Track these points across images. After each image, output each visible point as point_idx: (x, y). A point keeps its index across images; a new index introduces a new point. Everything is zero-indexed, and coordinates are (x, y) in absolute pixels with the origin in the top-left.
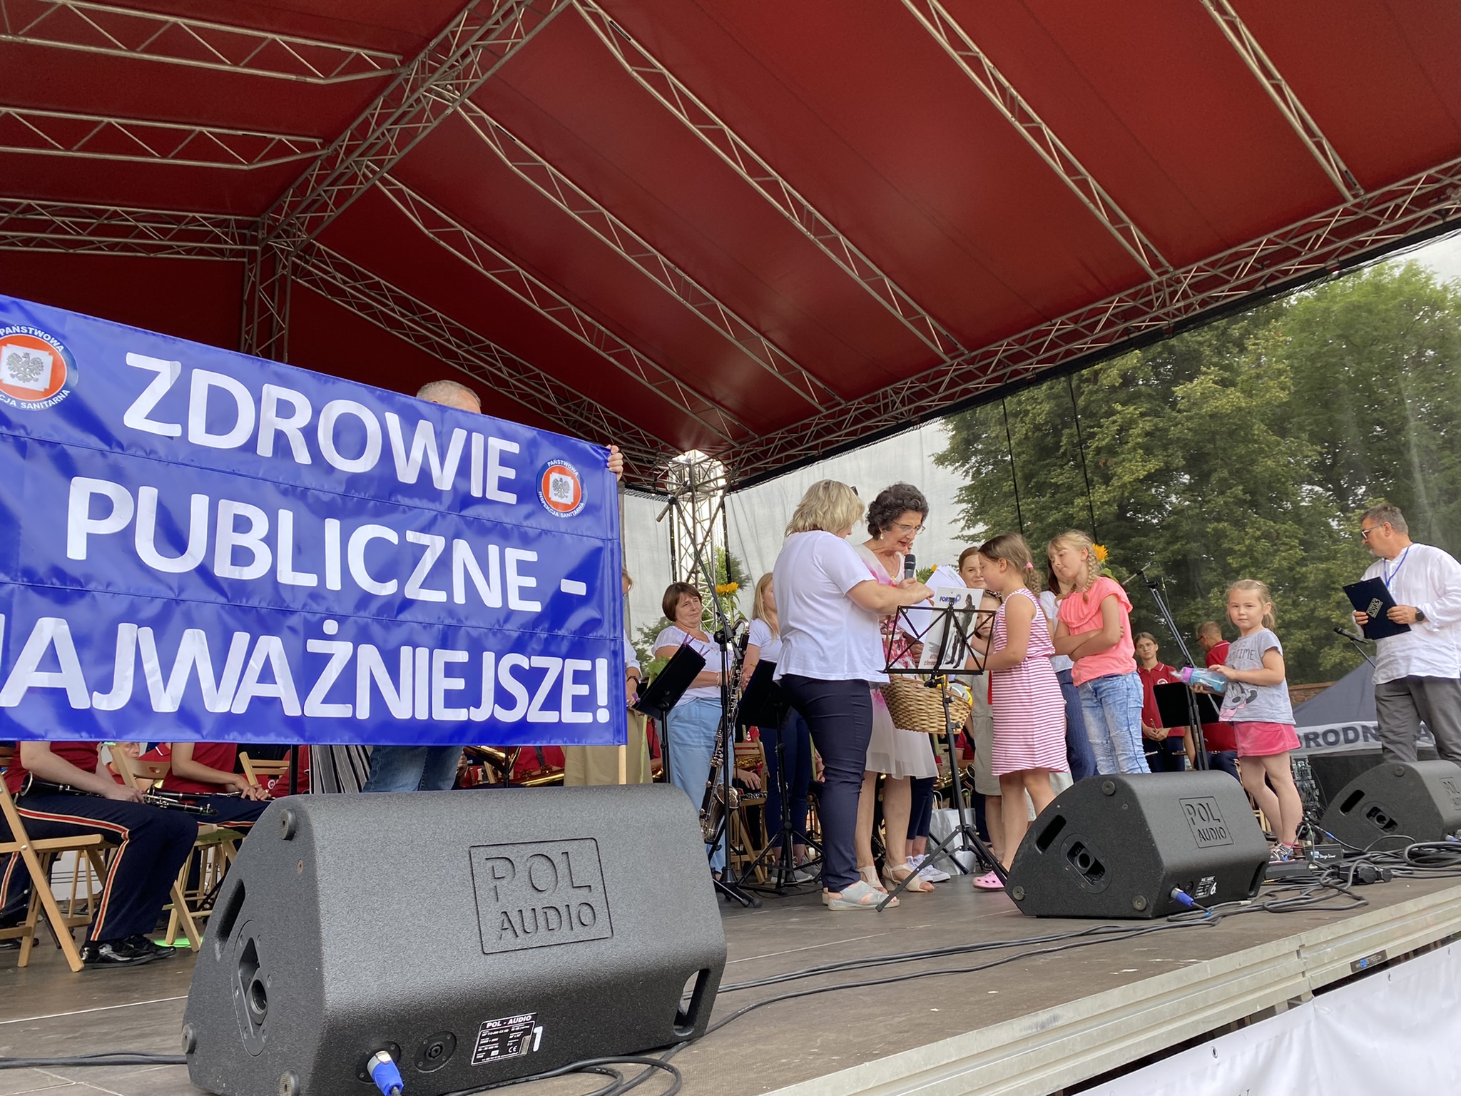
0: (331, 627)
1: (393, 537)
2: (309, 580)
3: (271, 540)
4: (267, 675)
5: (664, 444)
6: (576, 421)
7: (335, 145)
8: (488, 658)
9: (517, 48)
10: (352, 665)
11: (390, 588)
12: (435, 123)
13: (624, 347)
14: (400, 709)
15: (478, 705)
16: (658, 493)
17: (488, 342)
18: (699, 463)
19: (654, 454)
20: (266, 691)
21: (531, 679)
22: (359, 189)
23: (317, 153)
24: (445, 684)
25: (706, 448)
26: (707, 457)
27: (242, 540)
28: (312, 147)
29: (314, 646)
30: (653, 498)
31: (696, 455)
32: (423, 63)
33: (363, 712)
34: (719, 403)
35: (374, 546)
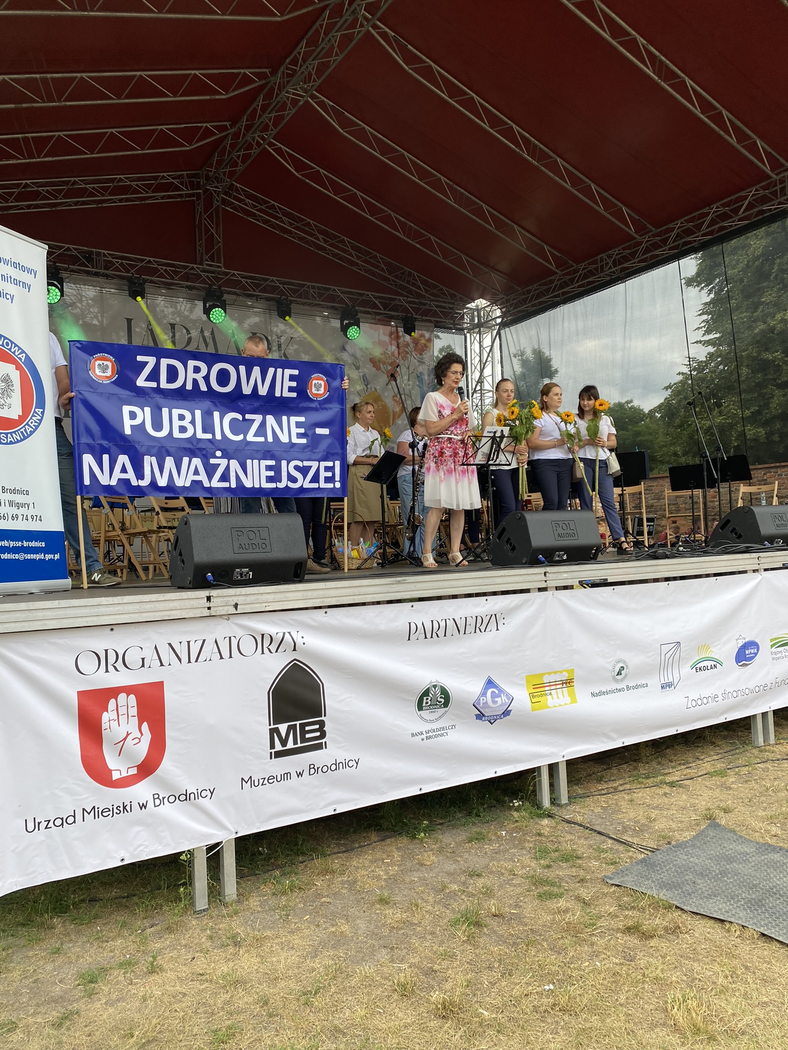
0: (219, 454)
1: (240, 417)
2: (209, 436)
3: (193, 422)
4: (196, 472)
5: (460, 296)
6: (401, 285)
7: (238, 125)
8: (284, 463)
9: (336, 62)
10: (228, 467)
11: (241, 437)
12: (294, 111)
13: (426, 236)
14: (248, 484)
15: (280, 482)
16: (457, 329)
17: (343, 237)
18: (484, 308)
19: (453, 304)
20: (197, 478)
21: (304, 471)
22: (255, 151)
23: (229, 132)
24: (266, 474)
25: (488, 297)
26: (489, 303)
27: (182, 423)
28: (224, 128)
29: (212, 461)
30: (453, 333)
31: (481, 303)
32: (283, 73)
33: (233, 485)
34: (493, 268)
35: (233, 422)
